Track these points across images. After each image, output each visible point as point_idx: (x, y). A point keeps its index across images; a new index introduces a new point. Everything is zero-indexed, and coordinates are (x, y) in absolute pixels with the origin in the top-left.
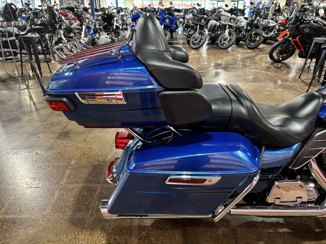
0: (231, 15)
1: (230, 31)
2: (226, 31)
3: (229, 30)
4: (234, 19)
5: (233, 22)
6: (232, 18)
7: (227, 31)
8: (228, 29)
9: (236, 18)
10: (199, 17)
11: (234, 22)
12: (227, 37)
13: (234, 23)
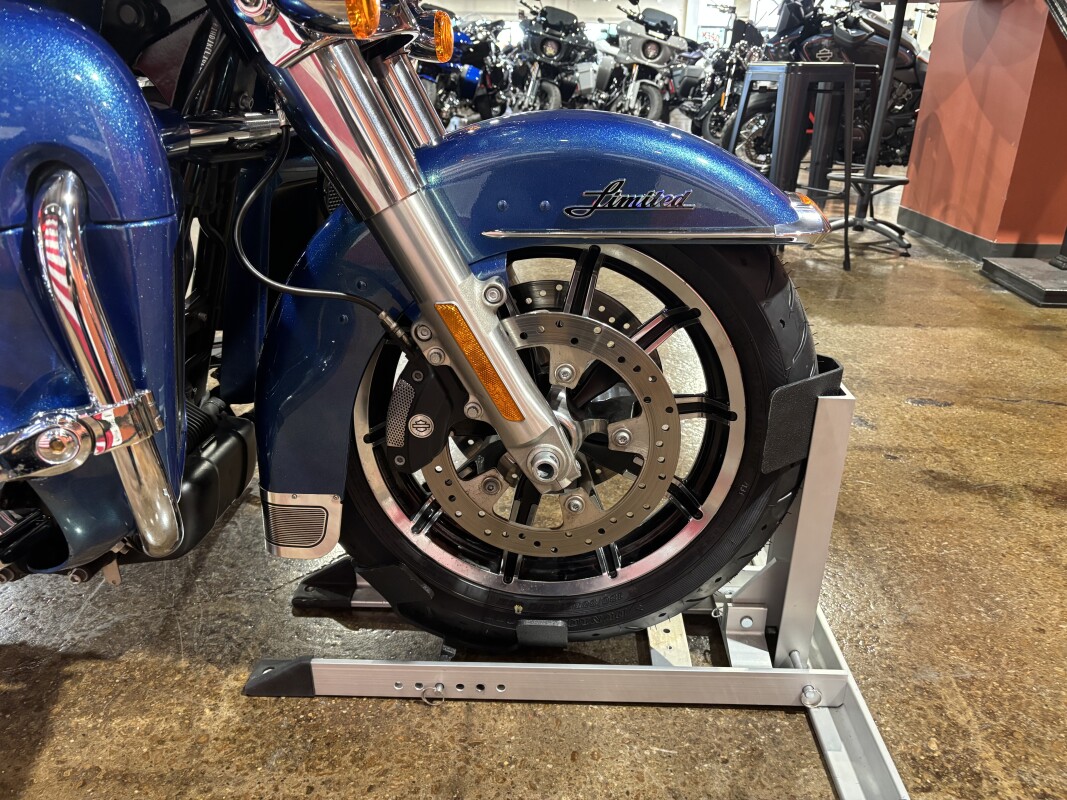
0: (647, 31)
1: (644, 87)
2: (631, 86)
3: (642, 84)
4: (659, 46)
5: (654, 58)
6: (649, 42)
7: (634, 87)
8: (638, 78)
9: (665, 40)
10: (538, 35)
11: (658, 55)
12: (632, 106)
13: (658, 59)
